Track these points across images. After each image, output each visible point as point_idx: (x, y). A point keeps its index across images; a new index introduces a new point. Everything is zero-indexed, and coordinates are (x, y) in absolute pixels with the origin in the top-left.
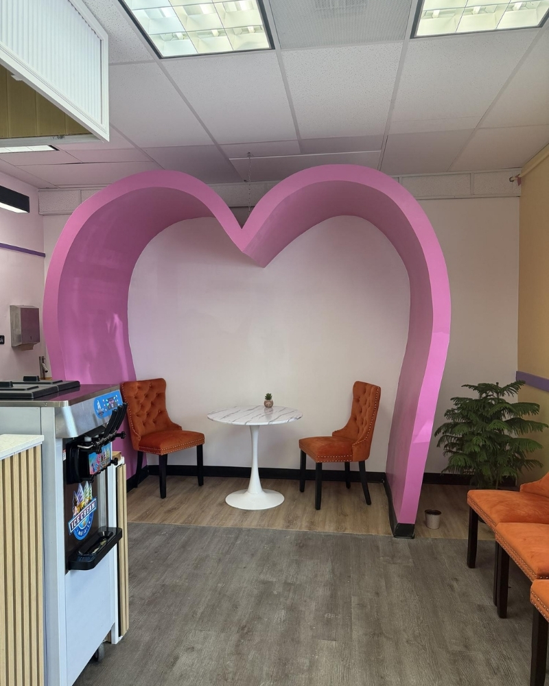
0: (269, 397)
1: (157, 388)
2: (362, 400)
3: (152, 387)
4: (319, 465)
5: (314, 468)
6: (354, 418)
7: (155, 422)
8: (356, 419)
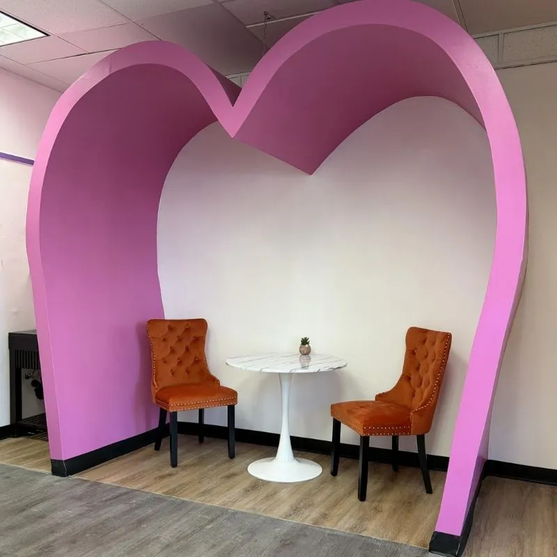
0: (305, 342)
1: (195, 331)
2: (419, 354)
3: (187, 330)
4: (365, 440)
5: (357, 442)
6: (406, 377)
7: (188, 372)
8: (409, 379)
